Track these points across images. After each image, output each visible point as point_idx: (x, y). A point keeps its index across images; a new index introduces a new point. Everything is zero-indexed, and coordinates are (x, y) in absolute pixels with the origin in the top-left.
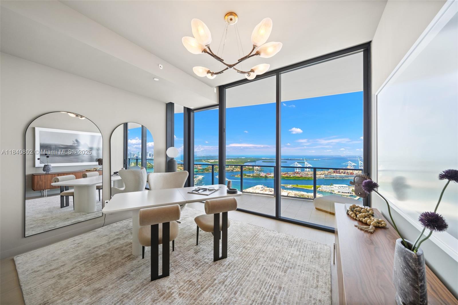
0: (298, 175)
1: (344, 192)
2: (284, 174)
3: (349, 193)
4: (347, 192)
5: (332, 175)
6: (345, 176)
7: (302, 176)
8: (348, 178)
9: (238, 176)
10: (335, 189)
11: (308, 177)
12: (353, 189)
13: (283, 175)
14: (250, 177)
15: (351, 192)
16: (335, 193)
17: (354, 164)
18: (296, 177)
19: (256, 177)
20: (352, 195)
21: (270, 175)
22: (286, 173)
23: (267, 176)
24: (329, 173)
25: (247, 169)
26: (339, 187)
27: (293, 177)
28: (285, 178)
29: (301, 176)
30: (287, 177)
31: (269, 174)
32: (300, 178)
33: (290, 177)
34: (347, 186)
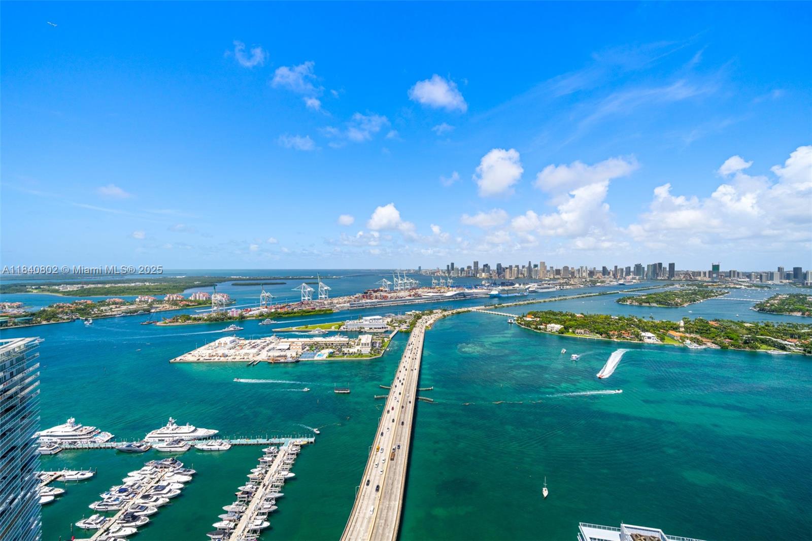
0: (308, 308)
1: (376, 327)
2: (281, 308)
3: (383, 328)
4: (381, 327)
5: (360, 302)
6: (378, 302)
7: (315, 309)
8: (381, 306)
9: (165, 323)
10: (366, 325)
11: (325, 309)
12: (388, 322)
13: (279, 310)
14: (200, 322)
15: (386, 326)
16: (366, 330)
17: (389, 283)
18: (304, 311)
19: (216, 320)
20: (387, 331)
21: (250, 313)
22: (285, 305)
23: (245, 315)
24: (357, 300)
25: (193, 304)
26: (371, 321)
27: (298, 312)
28: (284, 316)
29: (313, 309)
30: (288, 313)
31: (249, 309)
32: (312, 312)
33: (292, 313)
34: (381, 317)
